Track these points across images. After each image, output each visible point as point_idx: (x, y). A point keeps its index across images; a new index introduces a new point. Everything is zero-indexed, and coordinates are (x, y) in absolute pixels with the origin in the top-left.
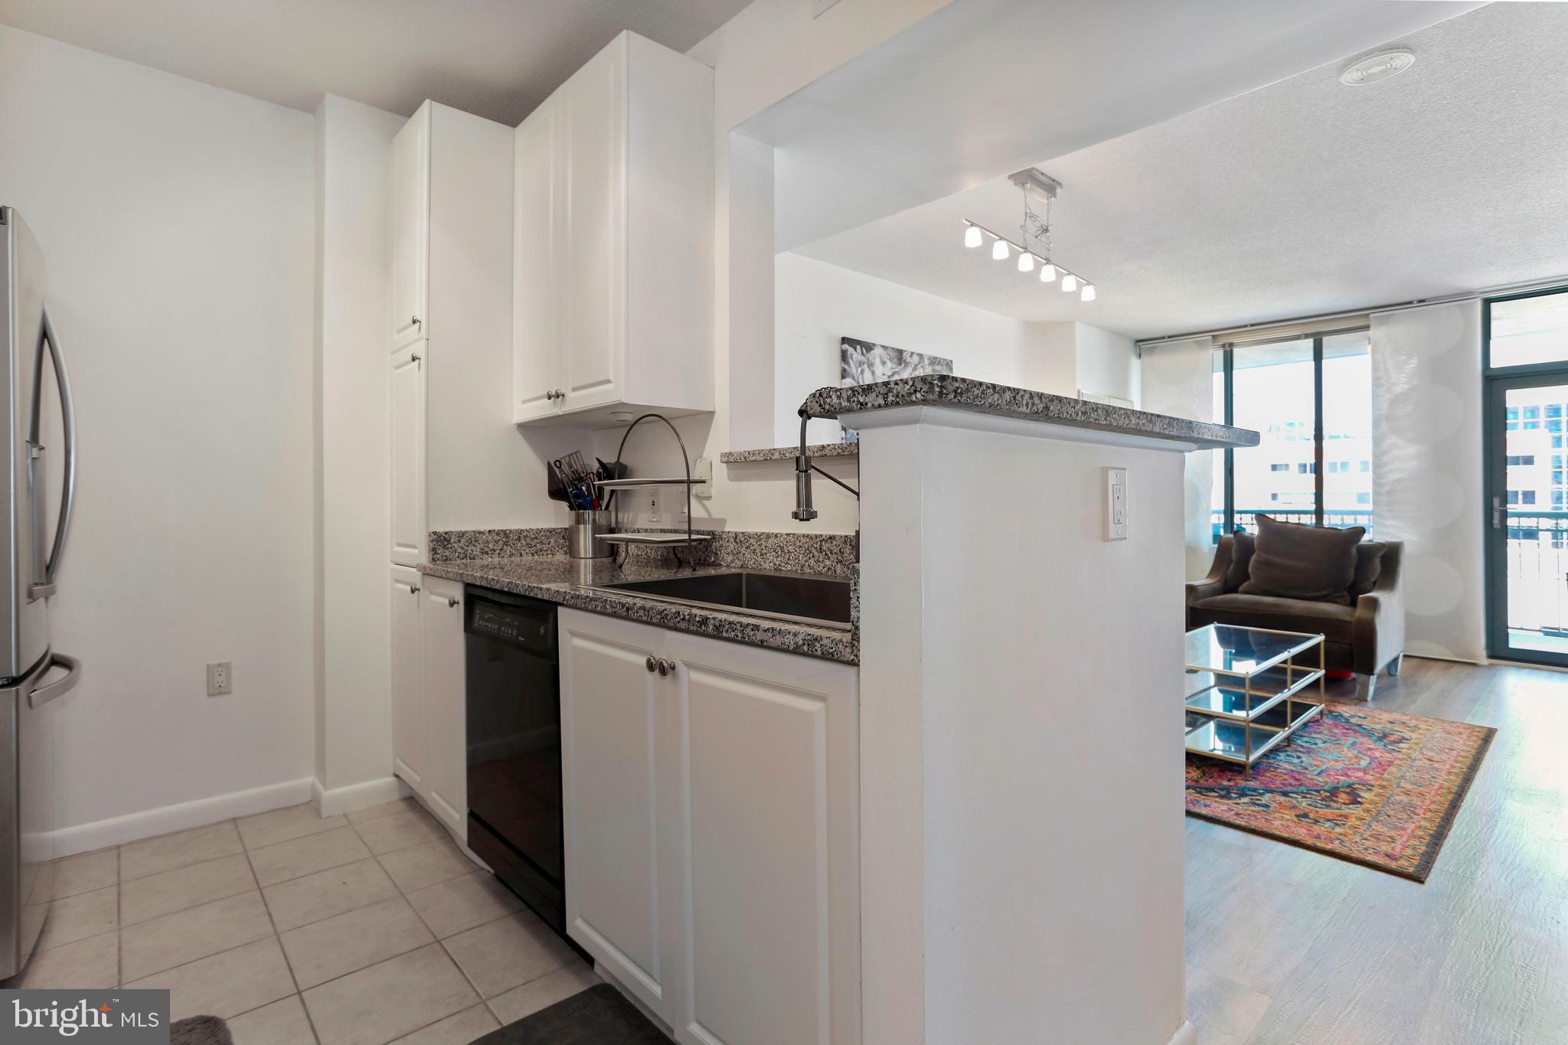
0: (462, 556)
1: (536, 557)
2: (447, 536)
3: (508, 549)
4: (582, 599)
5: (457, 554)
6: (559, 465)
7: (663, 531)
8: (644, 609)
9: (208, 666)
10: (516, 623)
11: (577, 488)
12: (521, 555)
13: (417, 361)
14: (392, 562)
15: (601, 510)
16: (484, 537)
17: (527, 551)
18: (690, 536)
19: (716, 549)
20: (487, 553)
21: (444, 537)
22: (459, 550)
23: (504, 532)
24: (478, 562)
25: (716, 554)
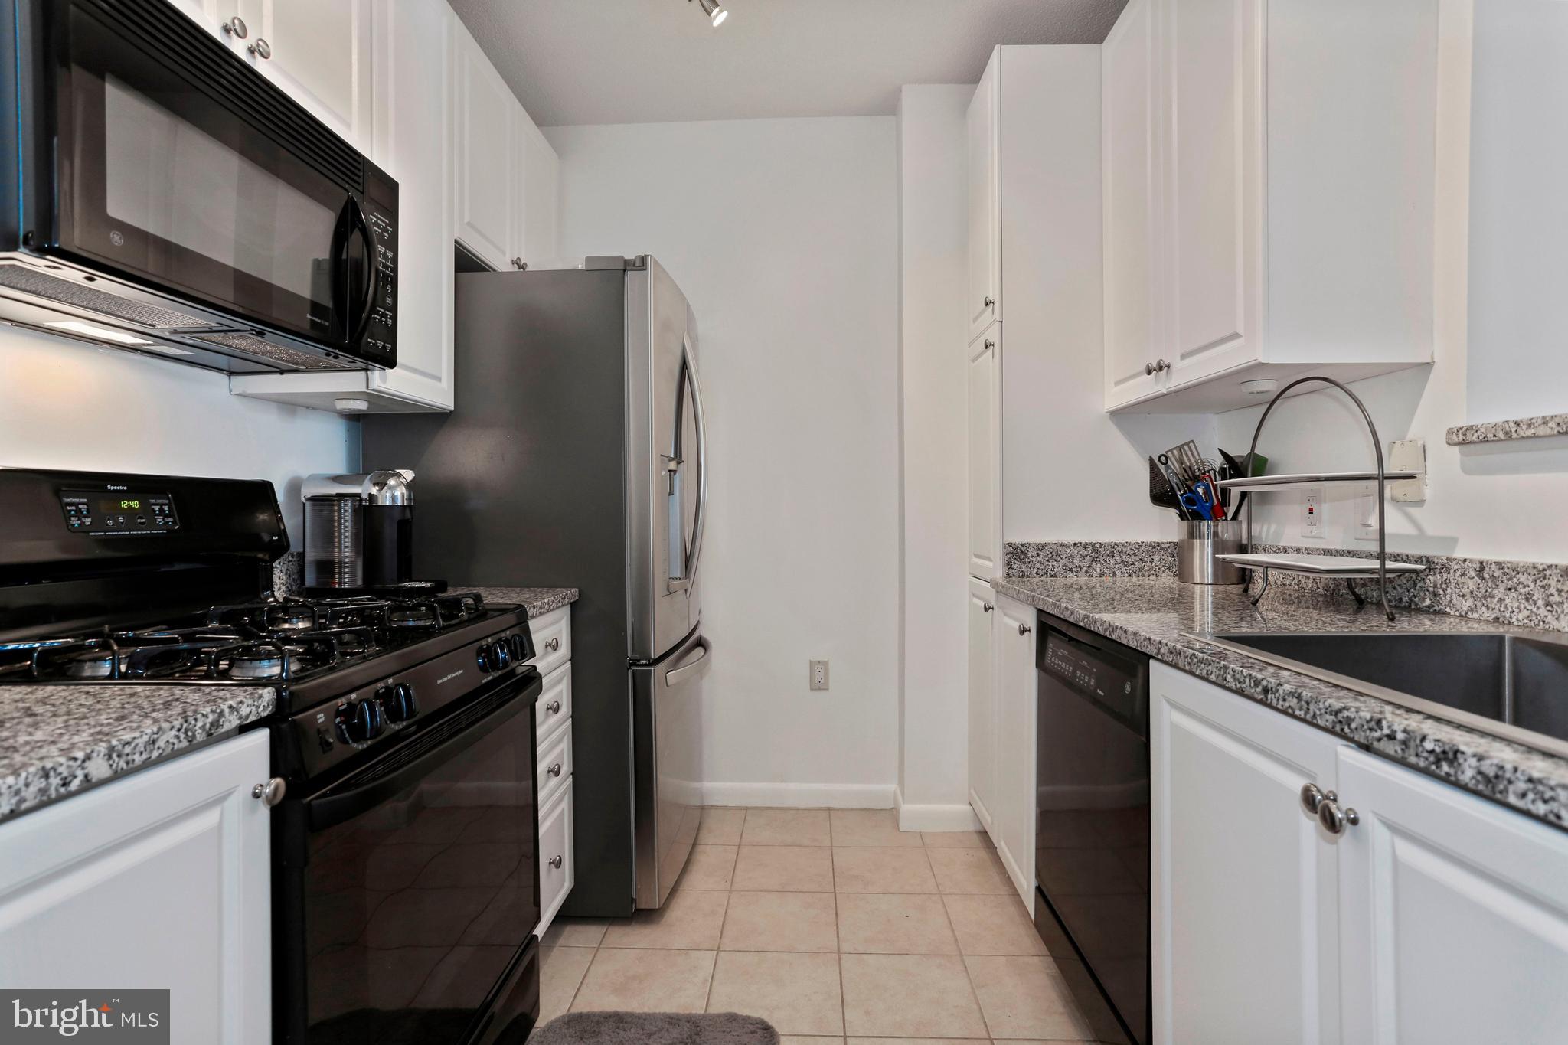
0: (1041, 572)
1: (1134, 577)
2: (1023, 549)
3: (1098, 567)
4: (1187, 657)
5: (1035, 571)
6: (1164, 461)
7: (1327, 552)
8: (1299, 698)
9: (810, 661)
10: (1095, 670)
11: (1191, 491)
12: (1114, 575)
13: (991, 349)
14: (970, 573)
15: (1226, 519)
16: (1068, 551)
17: (1123, 570)
18: (1383, 564)
19: (1435, 586)
20: (1071, 570)
21: (1021, 550)
22: (1038, 565)
23: (1093, 545)
24: (1060, 580)
25: (1435, 595)
